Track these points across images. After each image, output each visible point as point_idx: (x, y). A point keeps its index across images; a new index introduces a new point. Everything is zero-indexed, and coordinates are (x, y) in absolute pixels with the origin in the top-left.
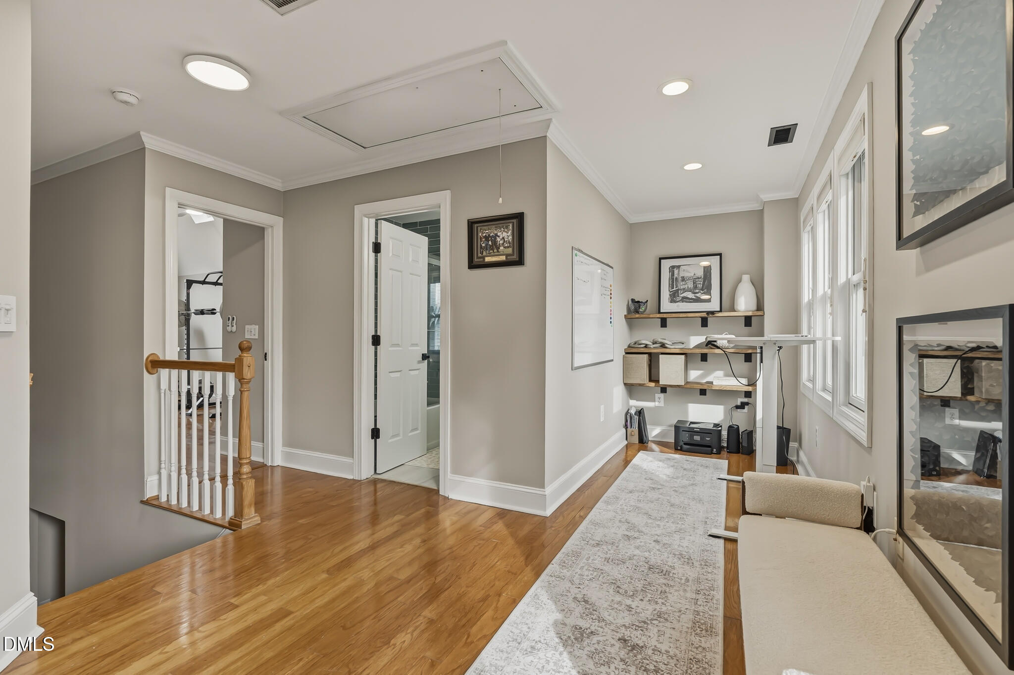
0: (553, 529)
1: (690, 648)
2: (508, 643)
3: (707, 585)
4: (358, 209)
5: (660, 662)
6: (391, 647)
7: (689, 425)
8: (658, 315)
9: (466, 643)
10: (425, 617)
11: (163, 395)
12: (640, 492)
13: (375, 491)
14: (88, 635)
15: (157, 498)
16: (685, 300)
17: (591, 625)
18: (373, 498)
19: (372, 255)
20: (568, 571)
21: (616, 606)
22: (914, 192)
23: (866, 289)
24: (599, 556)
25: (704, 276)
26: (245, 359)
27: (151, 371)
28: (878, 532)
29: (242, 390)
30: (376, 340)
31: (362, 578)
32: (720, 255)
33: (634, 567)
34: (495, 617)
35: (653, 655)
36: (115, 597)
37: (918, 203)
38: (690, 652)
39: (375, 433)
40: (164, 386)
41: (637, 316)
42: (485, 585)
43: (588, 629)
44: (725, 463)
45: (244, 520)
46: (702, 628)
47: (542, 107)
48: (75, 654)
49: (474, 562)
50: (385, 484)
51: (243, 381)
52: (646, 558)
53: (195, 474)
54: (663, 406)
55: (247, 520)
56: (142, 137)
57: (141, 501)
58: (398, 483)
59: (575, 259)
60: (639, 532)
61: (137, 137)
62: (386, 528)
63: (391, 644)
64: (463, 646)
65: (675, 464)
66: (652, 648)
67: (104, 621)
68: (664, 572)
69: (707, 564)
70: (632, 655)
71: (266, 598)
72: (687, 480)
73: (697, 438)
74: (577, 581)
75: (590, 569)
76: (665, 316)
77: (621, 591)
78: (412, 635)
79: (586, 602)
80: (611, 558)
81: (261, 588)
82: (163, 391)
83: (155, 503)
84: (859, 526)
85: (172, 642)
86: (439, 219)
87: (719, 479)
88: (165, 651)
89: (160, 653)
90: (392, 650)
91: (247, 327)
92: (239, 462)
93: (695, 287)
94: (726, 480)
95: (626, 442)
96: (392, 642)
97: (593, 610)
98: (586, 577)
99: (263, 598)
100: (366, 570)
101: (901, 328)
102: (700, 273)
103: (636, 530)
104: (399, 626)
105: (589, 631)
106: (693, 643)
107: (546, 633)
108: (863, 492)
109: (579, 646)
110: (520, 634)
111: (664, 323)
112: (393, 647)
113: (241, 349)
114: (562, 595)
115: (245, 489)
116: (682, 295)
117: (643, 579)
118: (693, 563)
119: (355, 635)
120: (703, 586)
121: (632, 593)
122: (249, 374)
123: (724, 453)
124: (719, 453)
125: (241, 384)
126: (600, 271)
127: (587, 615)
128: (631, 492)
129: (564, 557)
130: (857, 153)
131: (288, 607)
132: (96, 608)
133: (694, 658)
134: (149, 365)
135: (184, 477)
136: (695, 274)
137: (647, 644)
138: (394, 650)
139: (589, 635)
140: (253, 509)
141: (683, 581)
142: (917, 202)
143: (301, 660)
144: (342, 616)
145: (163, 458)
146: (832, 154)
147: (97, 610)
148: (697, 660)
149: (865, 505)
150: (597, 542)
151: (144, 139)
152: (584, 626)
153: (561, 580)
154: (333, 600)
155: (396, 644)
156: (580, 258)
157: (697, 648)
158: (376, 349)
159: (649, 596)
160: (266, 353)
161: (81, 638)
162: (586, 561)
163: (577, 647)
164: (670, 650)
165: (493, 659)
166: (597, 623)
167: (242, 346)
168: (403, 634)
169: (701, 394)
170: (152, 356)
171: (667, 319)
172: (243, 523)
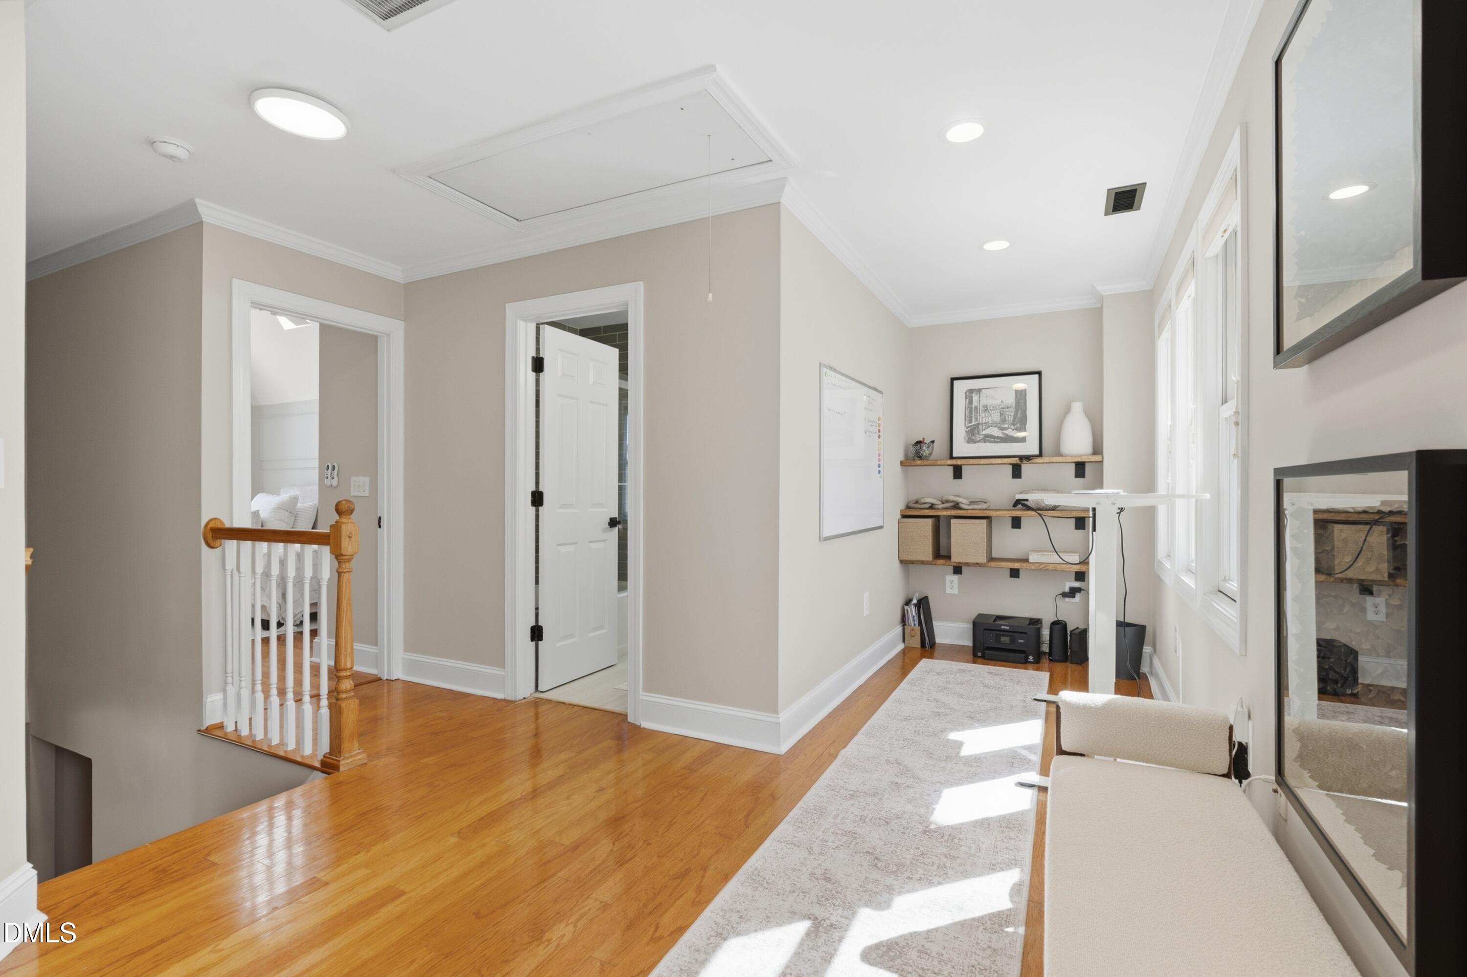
0: (789, 772)
1: (974, 950)
2: (709, 939)
3: (1008, 856)
4: (511, 309)
5: (928, 970)
6: (544, 943)
7: (994, 621)
8: (950, 462)
9: (652, 938)
10: (596, 900)
11: (229, 577)
12: (919, 719)
13: (537, 717)
14: (110, 925)
15: (221, 726)
16: (989, 438)
17: (831, 914)
18: (533, 726)
19: (532, 375)
20: (805, 835)
21: (870, 886)
22: (1298, 283)
23: (1238, 424)
24: (852, 813)
25: (1016, 405)
26: (344, 527)
27: (212, 544)
28: (1253, 780)
29: (340, 570)
30: (537, 499)
31: (509, 843)
32: (1039, 373)
33: (902, 830)
34: (697, 900)
35: (919, 959)
36: (151, 870)
37: (1303, 300)
38: (973, 955)
39: (537, 633)
40: (230, 564)
41: (919, 462)
42: (685, 853)
43: (827, 921)
44: (1045, 676)
45: (344, 759)
46: (995, 922)
47: (771, 160)
48: (91, 951)
49: (671, 821)
50: (550, 706)
51: (341, 558)
52: (921, 817)
53: (274, 691)
54: (957, 593)
55: (347, 758)
56: (198, 206)
57: (199, 731)
58: (571, 705)
59: (825, 380)
60: (914, 778)
61: (191, 206)
62: (549, 770)
63: (544, 939)
64: (648, 944)
65: (973, 678)
66: (918, 948)
67: (133, 905)
68: (946, 838)
69: (1010, 826)
70: (887, 958)
71: (368, 871)
72: (988, 702)
73: (1005, 639)
74: (817, 850)
75: (839, 832)
76: (959, 462)
77: (880, 864)
78: (575, 926)
79: (827, 879)
80: (870, 816)
81: (361, 857)
82: (229, 573)
83: (219, 733)
84: (1225, 771)
85: (229, 936)
86: (627, 324)
87: (1036, 700)
88: (219, 947)
89: (211, 952)
90: (545, 948)
91: (353, 479)
92: (335, 675)
93: (1004, 421)
94: (1045, 701)
95: (901, 646)
96: (547, 936)
97: (836, 892)
98: (832, 844)
99: (363, 872)
100: (515, 831)
101: (1281, 484)
102: (1011, 400)
103: (909, 776)
104: (558, 913)
105: (828, 922)
106: (979, 942)
107: (764, 926)
108: (1232, 722)
109: (811, 944)
110: (727, 927)
111: (958, 473)
112: (547, 943)
113: (339, 511)
114: (794, 870)
115: (345, 714)
116: (985, 432)
117: (913, 847)
118: (989, 825)
119: (493, 926)
120: (1000, 858)
121: (895, 867)
122: (350, 547)
123: (1045, 661)
124: (1037, 661)
125: (339, 563)
126: (865, 397)
127: (827, 899)
128: (906, 719)
129: (801, 814)
130: (1228, 226)
131: (399, 885)
132: (123, 885)
133: (979, 964)
134: (210, 536)
135: (260, 696)
136: (1002, 402)
137: (910, 943)
138: (548, 948)
139: (829, 928)
140: (356, 745)
141: (973, 851)
142: (1302, 298)
143: (412, 962)
144: (475, 899)
145: (229, 669)
146: (1195, 226)
147: (124, 889)
148: (982, 968)
149: (1234, 739)
150: (852, 793)
151: (201, 209)
152: (822, 916)
153: (795, 848)
154: (466, 875)
155: (551, 939)
156: (830, 378)
157: (984, 950)
158: (537, 511)
159: (921, 871)
160: (380, 518)
161: (100, 929)
162: (832, 820)
163: (808, 945)
164: (944, 952)
165: (686, 961)
166: (840, 912)
167: (340, 507)
168: (563, 925)
169: (1011, 576)
170: (214, 521)
171: (963, 467)
172: (341, 763)
